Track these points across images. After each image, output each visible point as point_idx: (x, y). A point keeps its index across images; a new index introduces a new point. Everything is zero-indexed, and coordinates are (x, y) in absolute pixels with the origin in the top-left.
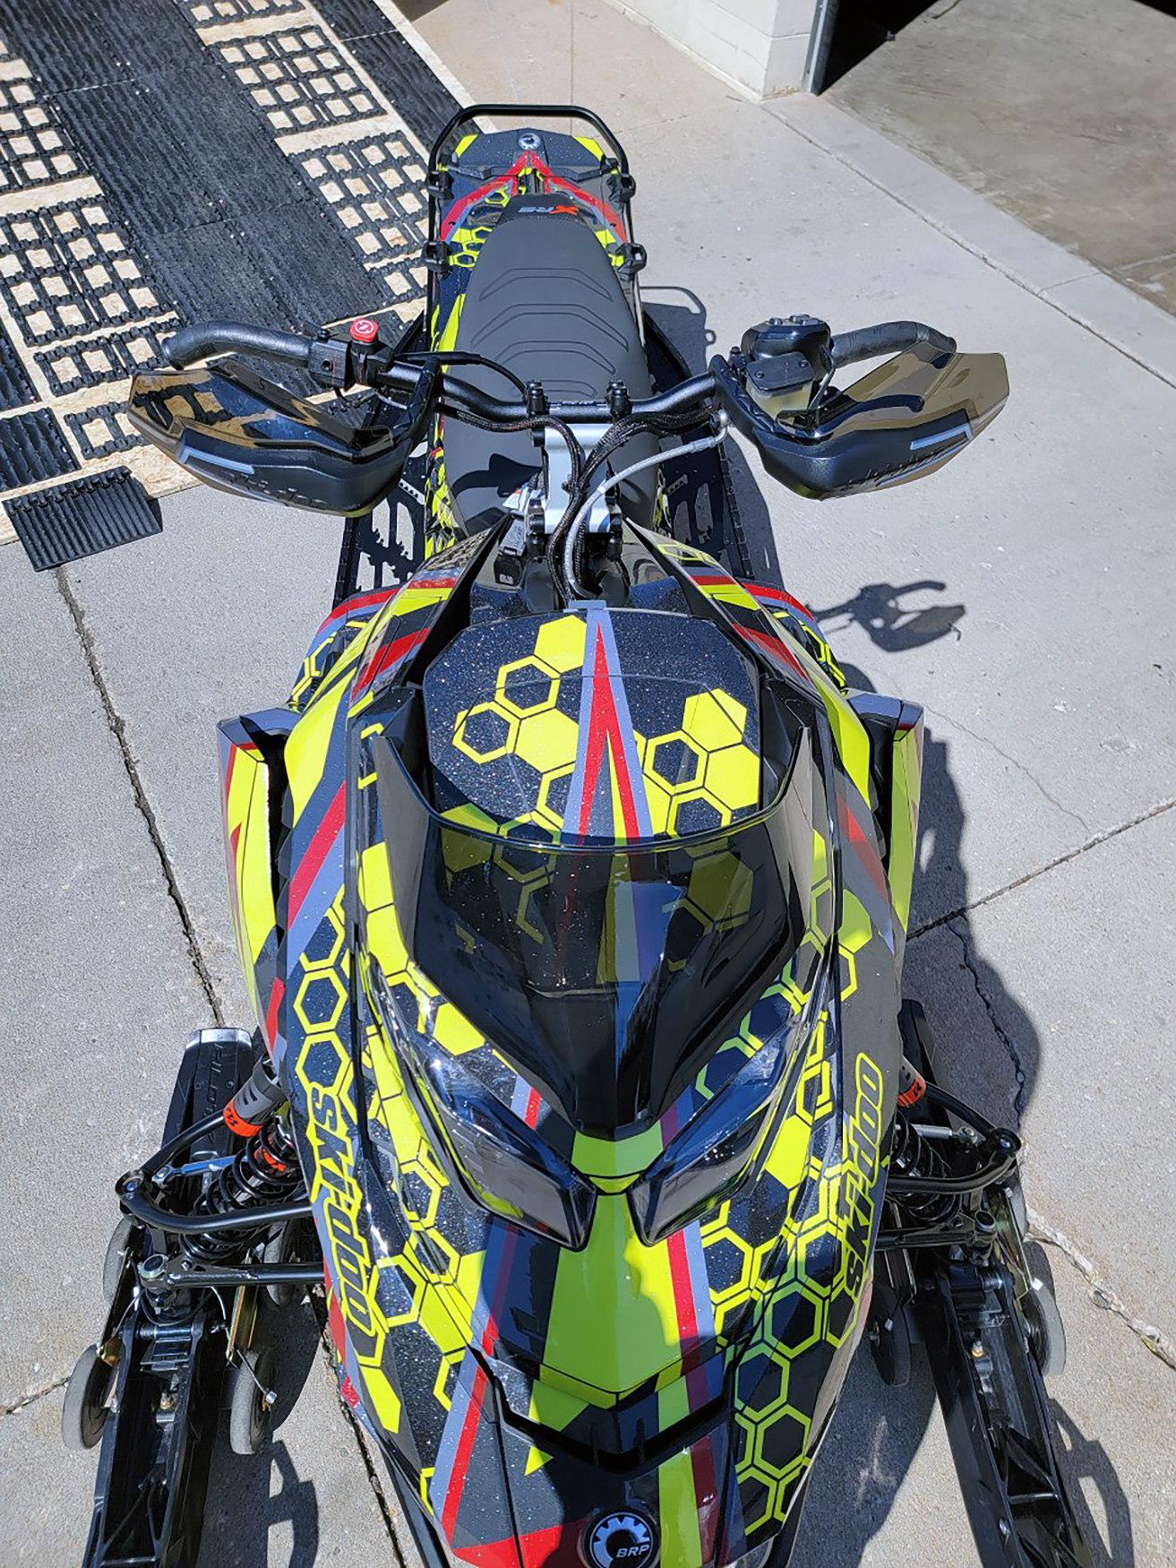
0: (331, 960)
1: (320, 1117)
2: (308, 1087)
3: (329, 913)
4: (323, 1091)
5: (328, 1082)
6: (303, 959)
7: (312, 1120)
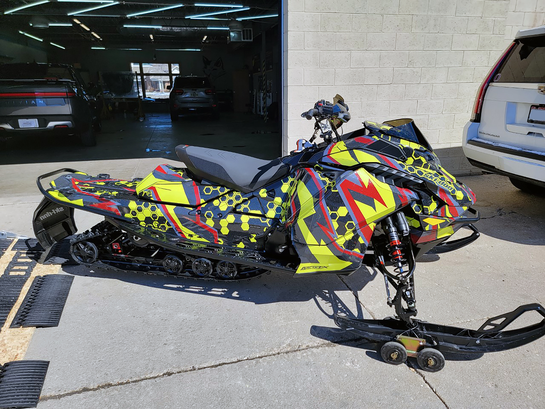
0: (406, 166)
1: (427, 177)
2: (423, 176)
3: (398, 163)
4: (424, 174)
5: (423, 173)
6: (404, 169)
7: (428, 178)
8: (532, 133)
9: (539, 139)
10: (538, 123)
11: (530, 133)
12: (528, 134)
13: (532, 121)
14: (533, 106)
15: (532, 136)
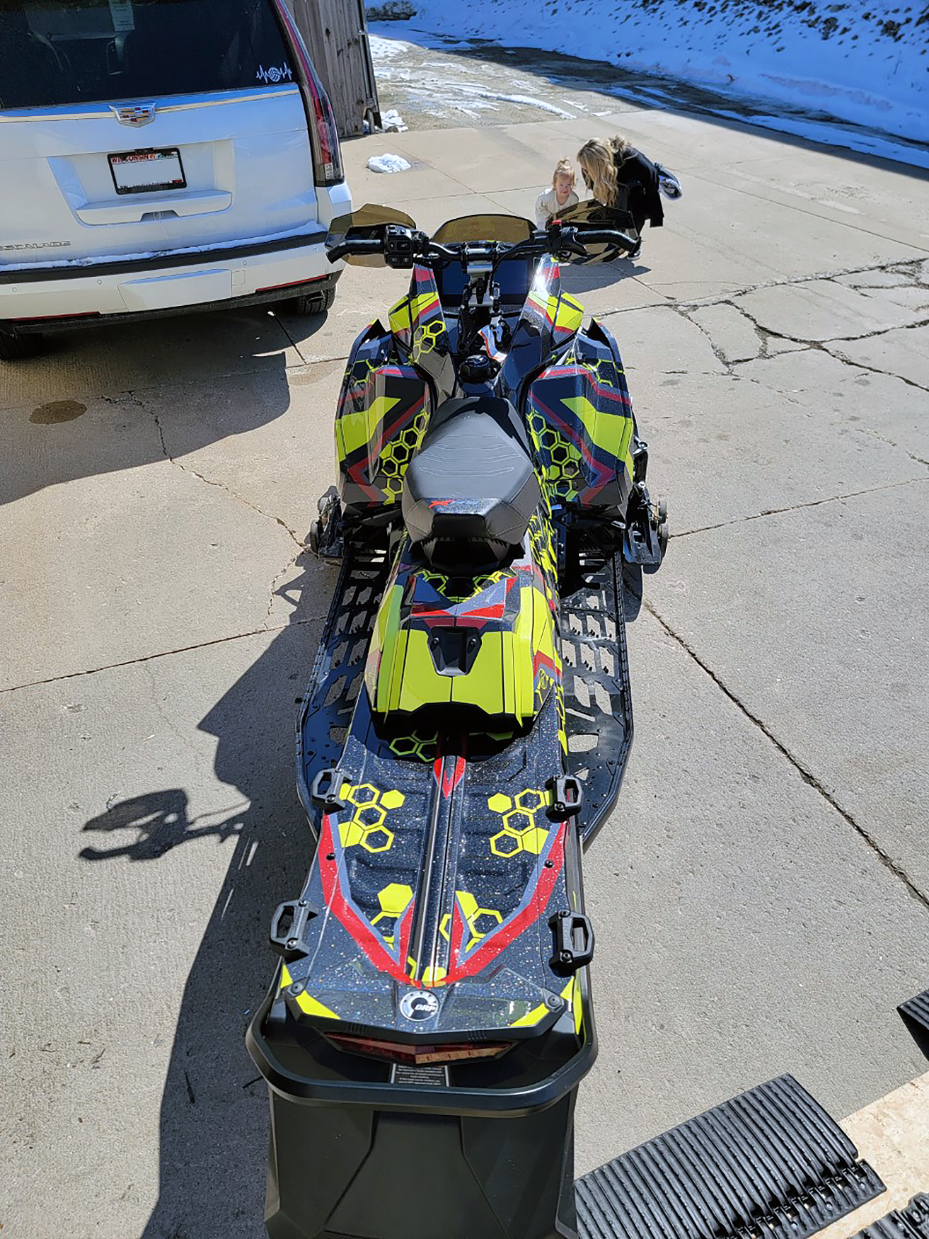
8: (152, 213)
9: (170, 222)
10: (148, 191)
11: (146, 216)
12: (142, 220)
13: (127, 190)
14: (110, 156)
15: (155, 221)
